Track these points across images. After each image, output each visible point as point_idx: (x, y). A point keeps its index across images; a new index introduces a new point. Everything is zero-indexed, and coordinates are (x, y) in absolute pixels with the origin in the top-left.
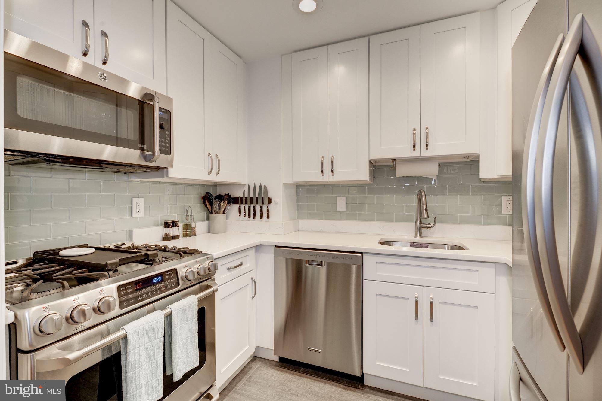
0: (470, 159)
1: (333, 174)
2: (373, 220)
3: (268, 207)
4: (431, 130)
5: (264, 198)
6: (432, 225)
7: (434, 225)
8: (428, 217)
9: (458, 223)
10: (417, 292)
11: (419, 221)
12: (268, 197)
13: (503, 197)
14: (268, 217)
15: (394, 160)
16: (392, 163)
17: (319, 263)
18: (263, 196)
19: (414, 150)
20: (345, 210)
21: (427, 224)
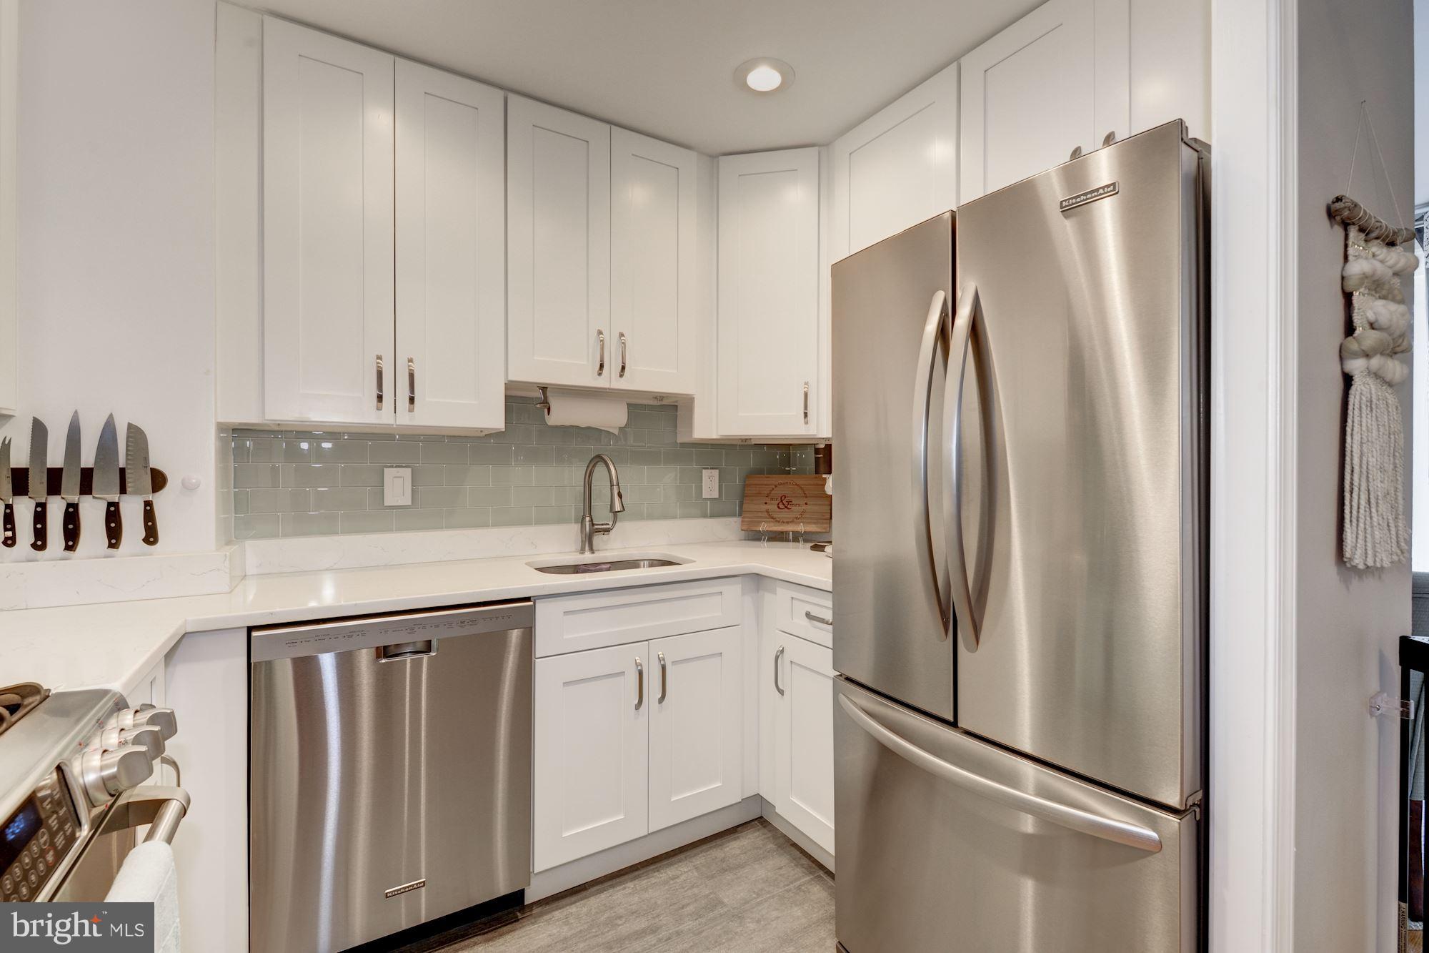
0: (665, 402)
1: (412, 406)
2: (485, 525)
3: (148, 504)
4: (628, 338)
5: (127, 471)
6: (611, 523)
7: (613, 525)
8: (624, 510)
9: (644, 519)
10: (639, 654)
11: (587, 519)
12: (153, 470)
13: (704, 470)
14: (151, 536)
15: (544, 389)
16: (539, 394)
17: (420, 647)
18: (122, 464)
19: (600, 374)
20: (410, 504)
21: (602, 525)
